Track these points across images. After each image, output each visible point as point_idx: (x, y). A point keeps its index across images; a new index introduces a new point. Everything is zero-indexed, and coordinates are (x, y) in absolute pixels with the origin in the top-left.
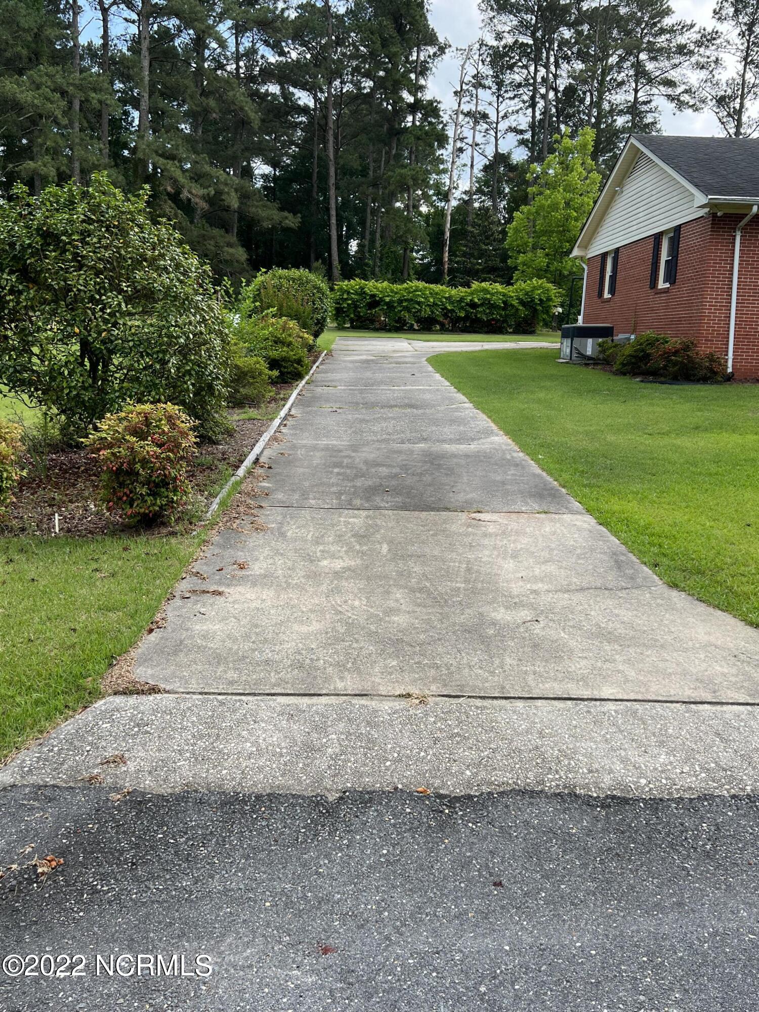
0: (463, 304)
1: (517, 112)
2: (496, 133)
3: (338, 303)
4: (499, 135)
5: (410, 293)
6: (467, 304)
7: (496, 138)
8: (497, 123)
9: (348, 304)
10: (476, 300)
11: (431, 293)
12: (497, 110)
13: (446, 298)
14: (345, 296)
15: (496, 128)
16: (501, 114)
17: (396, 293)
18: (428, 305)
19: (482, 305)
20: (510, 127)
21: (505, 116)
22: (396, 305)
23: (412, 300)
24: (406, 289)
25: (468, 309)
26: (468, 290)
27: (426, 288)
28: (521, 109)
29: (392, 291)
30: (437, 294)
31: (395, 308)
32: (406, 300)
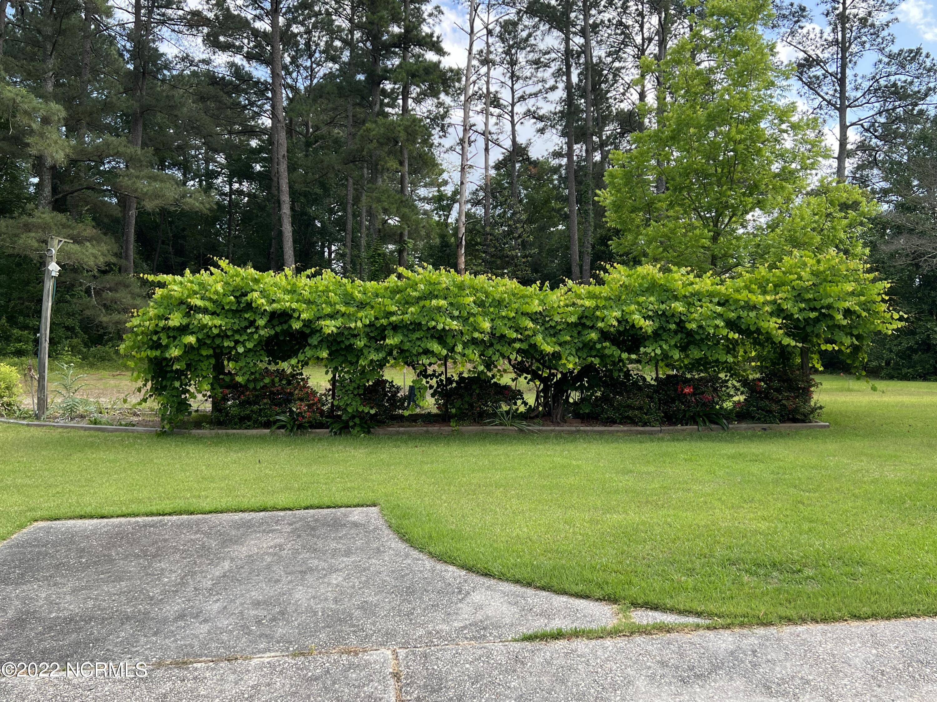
0: (594, 336)
1: (536, 95)
2: (512, 117)
3: (157, 345)
4: (516, 119)
5: (408, 303)
6: (605, 335)
7: (512, 122)
8: (513, 105)
9: (189, 349)
10: (637, 319)
11: (480, 304)
12: (512, 88)
13: (534, 317)
14: (176, 320)
15: (512, 111)
16: (517, 95)
17: (362, 305)
18: (474, 342)
19: (657, 335)
20: (529, 111)
21: (522, 98)
22: (360, 343)
23: (417, 326)
24: (396, 291)
25: (610, 349)
26: (604, 291)
27: (461, 287)
28: (540, 91)
29: (348, 299)
30: (499, 303)
31: (360, 353)
32: (395, 328)
